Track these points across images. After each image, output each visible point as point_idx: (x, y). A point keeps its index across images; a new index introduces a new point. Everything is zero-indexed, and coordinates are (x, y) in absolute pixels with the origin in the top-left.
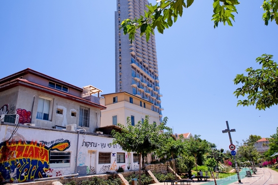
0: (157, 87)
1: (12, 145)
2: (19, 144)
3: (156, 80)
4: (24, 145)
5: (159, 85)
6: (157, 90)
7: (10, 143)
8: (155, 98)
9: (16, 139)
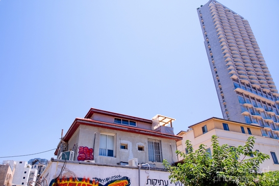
1: (63, 182)
2: (71, 181)
3: (278, 101)
4: (76, 182)
7: (61, 180)
9: (67, 176)
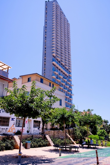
0: (70, 79)
3: (70, 75)
5: (72, 78)
6: (70, 81)
8: (68, 87)
